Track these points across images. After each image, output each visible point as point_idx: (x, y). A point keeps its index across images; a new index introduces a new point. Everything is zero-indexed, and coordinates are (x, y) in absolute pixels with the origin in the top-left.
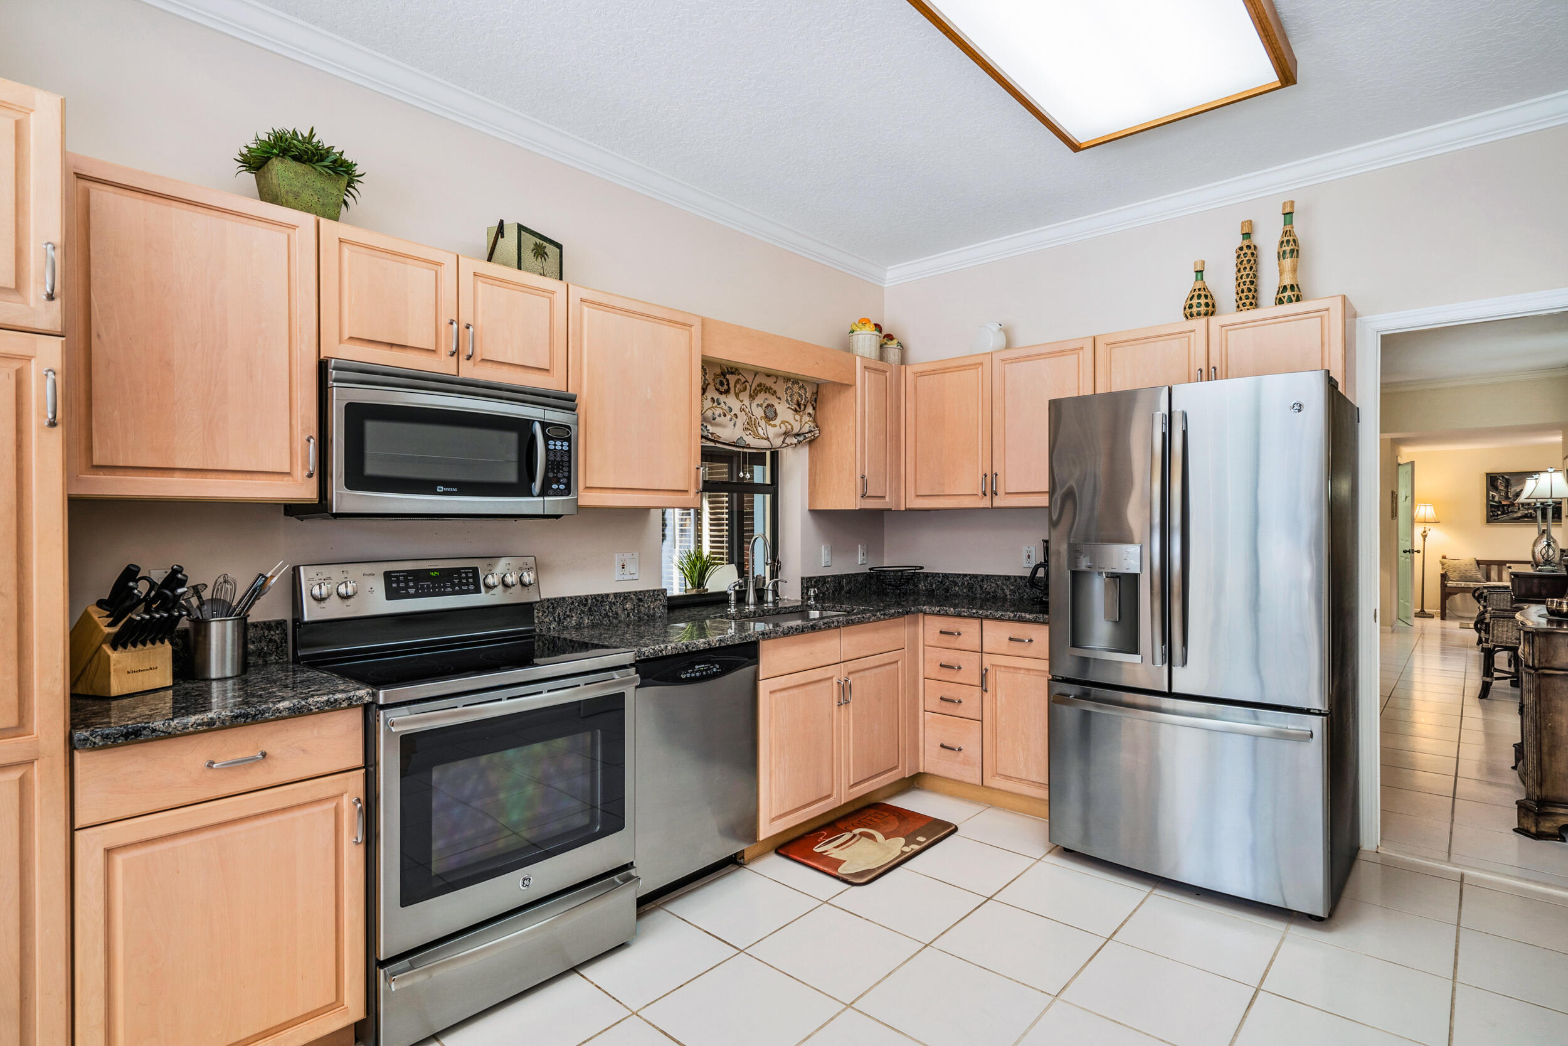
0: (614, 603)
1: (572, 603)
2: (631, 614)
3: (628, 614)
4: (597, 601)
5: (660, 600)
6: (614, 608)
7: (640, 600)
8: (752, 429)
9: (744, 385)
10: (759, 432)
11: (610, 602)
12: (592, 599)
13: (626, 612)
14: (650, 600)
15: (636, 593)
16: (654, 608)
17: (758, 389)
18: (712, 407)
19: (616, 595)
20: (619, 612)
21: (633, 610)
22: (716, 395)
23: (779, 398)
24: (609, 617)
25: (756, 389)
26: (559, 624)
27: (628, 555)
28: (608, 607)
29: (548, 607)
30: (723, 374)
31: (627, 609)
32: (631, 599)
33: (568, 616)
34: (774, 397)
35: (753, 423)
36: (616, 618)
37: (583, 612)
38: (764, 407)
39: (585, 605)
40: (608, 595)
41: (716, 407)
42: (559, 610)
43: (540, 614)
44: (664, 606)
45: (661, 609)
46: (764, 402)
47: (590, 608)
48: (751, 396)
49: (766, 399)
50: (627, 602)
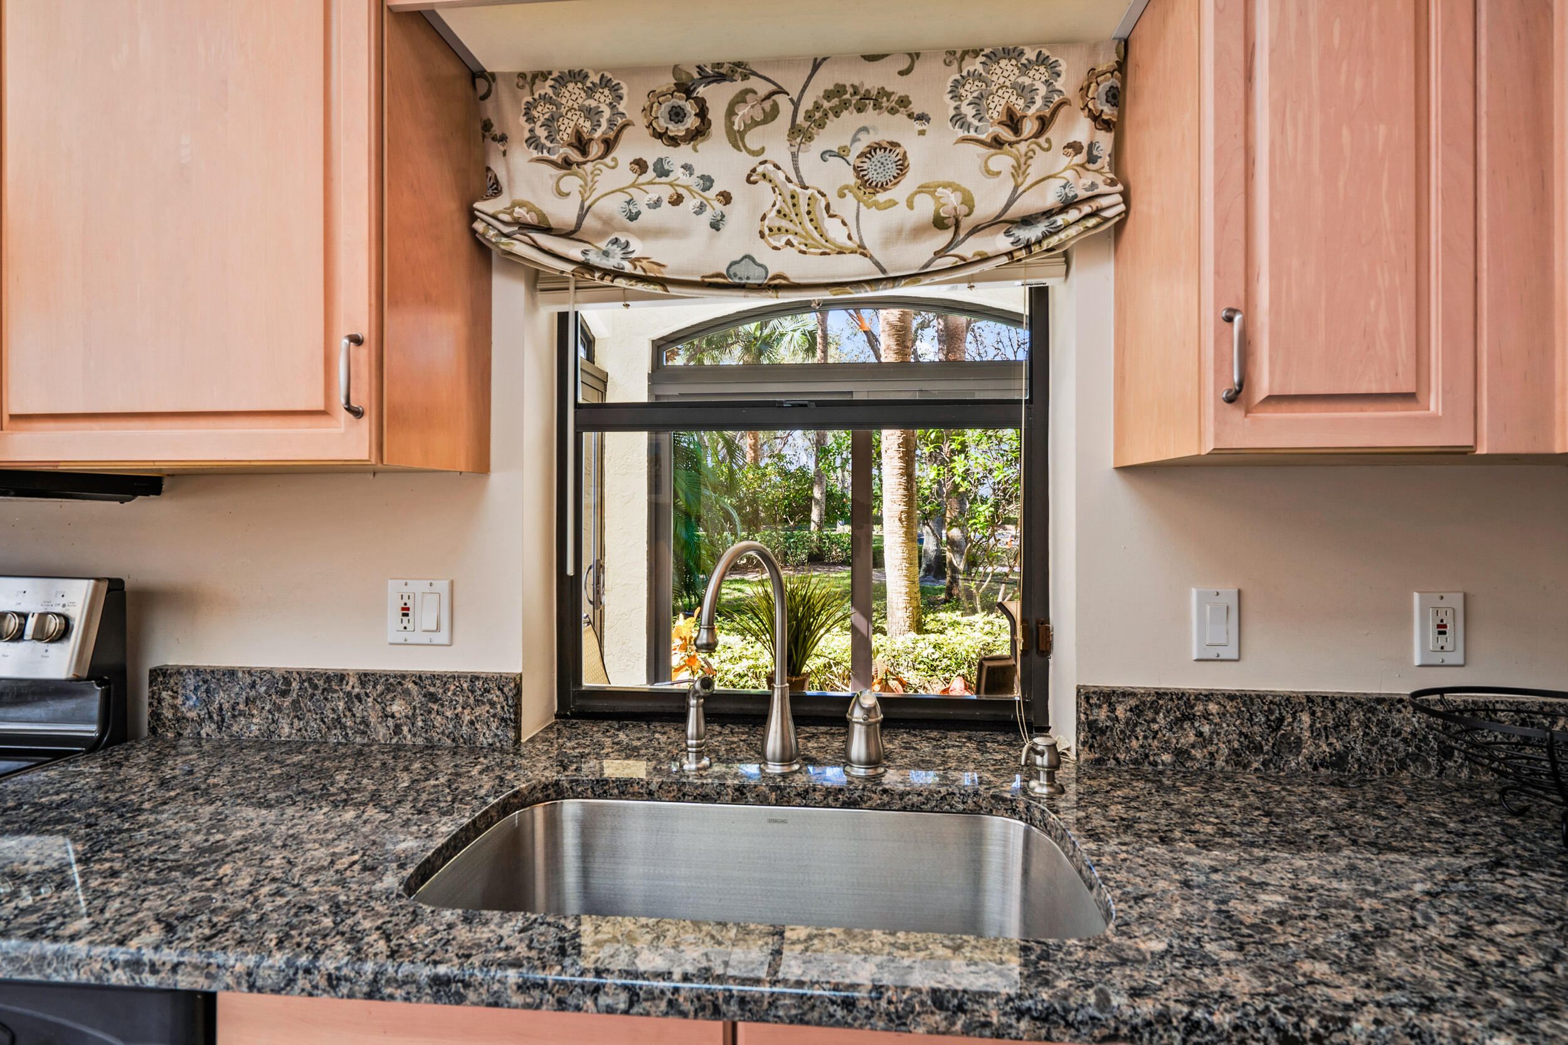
0: (358, 697)
1: (253, 686)
2: (405, 729)
3: (397, 729)
4: (316, 687)
5: (493, 704)
6: (358, 709)
7: (432, 697)
8: (799, 229)
9: (767, 105)
10: (831, 235)
11: (349, 694)
12: (302, 682)
13: (391, 722)
14: (461, 699)
15: (419, 679)
16: (472, 723)
17: (826, 105)
18: (633, 185)
19: (365, 678)
20: (373, 720)
21: (412, 719)
22: (654, 151)
23: (922, 118)
24: (344, 727)
25: (817, 107)
26: (220, 728)
27: (418, 587)
28: (341, 705)
29: (196, 689)
30: (685, 89)
31: (393, 716)
32: (407, 692)
33: (242, 713)
34: (901, 117)
35: (804, 208)
36: (364, 733)
37: (279, 709)
38: (852, 157)
39: (284, 693)
40: (341, 677)
41: (651, 183)
42: (220, 697)
43: (179, 701)
44: (503, 719)
45: (494, 726)
46: (855, 140)
47: (295, 703)
48: (795, 130)
49: (865, 129)
50: (393, 699)
